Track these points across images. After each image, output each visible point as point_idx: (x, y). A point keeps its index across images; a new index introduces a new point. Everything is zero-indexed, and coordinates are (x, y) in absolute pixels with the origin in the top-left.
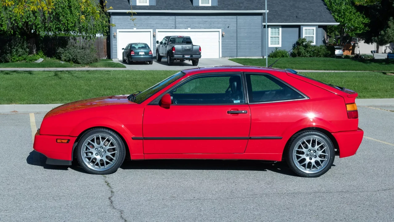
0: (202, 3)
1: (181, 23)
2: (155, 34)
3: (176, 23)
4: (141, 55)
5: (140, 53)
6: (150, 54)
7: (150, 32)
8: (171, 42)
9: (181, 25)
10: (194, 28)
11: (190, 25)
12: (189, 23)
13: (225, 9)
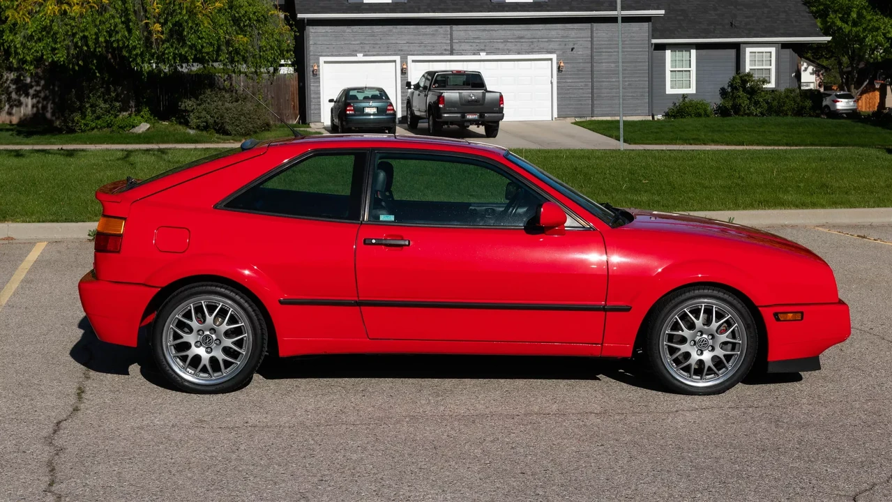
1: (465, 42)
2: (405, 67)
3: (454, 41)
4: (370, 115)
5: (367, 110)
6: (388, 112)
7: (395, 61)
8: (437, 85)
9: (465, 46)
10: (494, 53)
12: (482, 41)
13: (563, 8)
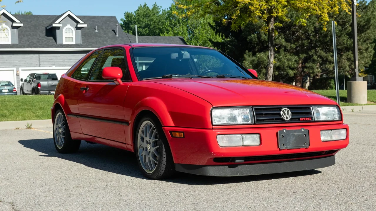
0: (66, 41)
1: (45, 61)
2: (18, 72)
3: (40, 61)
4: (5, 93)
5: (3, 91)
6: (14, 91)
7: (13, 70)
8: (36, 79)
9: (45, 63)
10: (59, 66)
11: (55, 63)
12: (53, 61)
13: (89, 46)
